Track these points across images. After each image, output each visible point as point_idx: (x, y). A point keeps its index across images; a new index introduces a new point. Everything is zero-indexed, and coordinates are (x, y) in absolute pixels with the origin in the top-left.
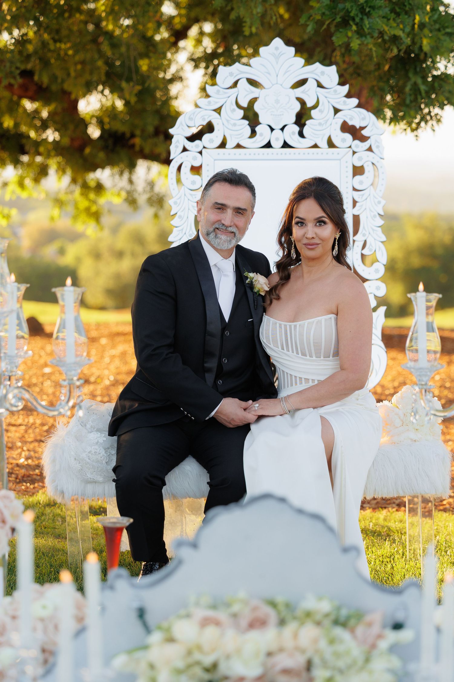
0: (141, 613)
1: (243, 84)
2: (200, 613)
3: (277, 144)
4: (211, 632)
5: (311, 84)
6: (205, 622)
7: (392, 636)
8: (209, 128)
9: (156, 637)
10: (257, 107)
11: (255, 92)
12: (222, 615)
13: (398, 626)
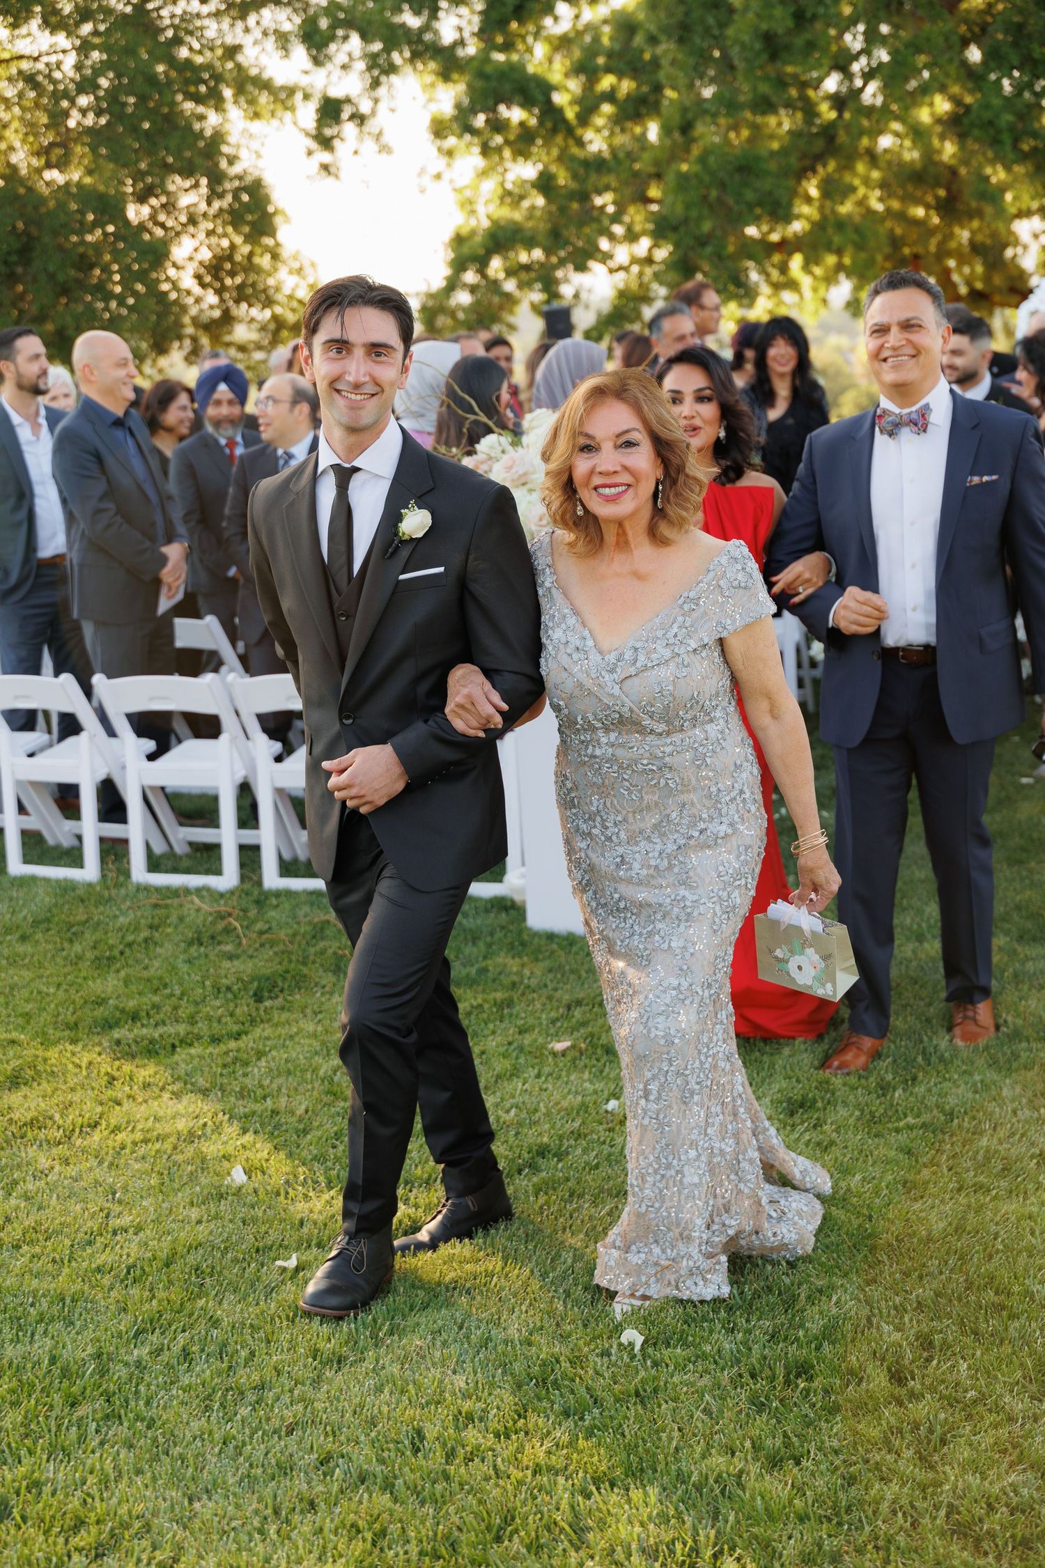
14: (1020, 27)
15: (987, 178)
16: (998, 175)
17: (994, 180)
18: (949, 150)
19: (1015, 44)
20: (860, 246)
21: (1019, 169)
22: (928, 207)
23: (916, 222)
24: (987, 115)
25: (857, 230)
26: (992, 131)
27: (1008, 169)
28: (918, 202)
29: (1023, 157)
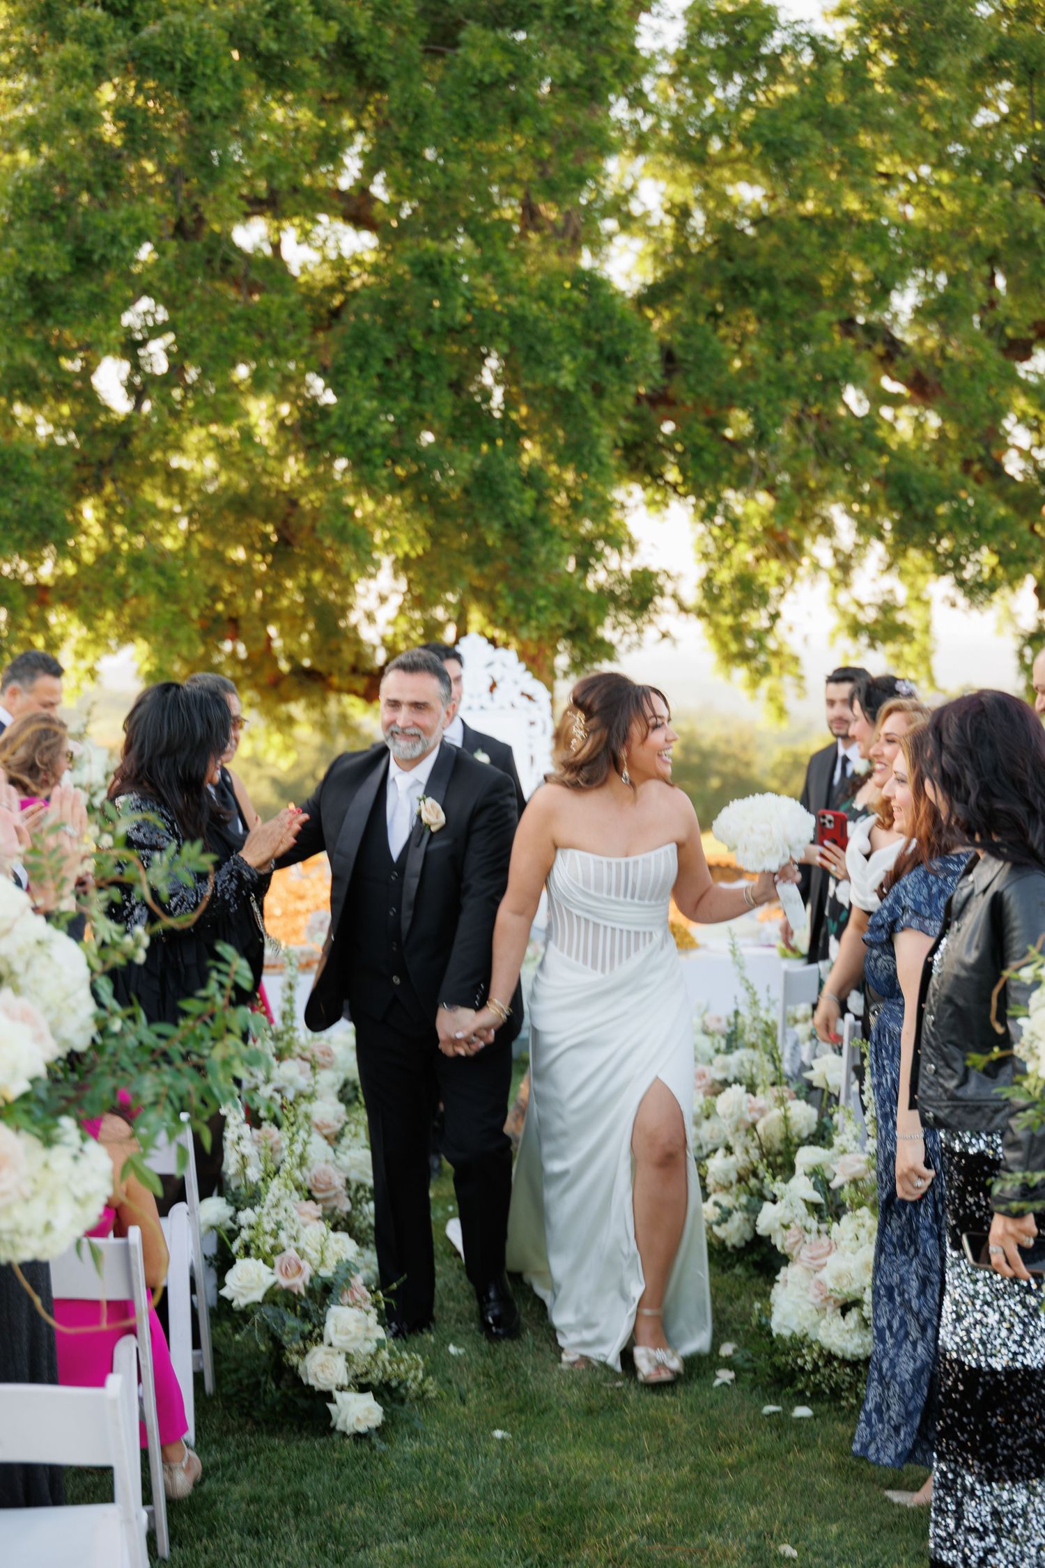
14: (393, 307)
15: (349, 511)
16: (364, 507)
17: (358, 514)
18: (293, 469)
19: (389, 329)
20: (168, 595)
21: (391, 500)
22: (251, 549)
23: (235, 568)
24: (357, 422)
25: (161, 571)
26: (361, 445)
27: (379, 501)
28: (238, 540)
29: (398, 486)
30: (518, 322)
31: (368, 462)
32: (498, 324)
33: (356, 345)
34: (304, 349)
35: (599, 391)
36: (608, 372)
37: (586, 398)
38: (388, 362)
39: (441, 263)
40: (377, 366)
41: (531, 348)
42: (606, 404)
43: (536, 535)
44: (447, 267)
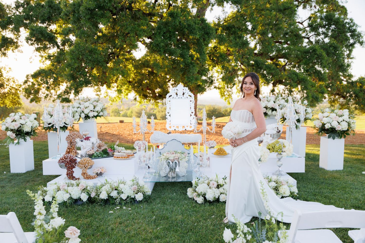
0: (160, 153)
1: (176, 90)
2: (166, 153)
3: (180, 98)
4: (168, 154)
5: (184, 90)
6: (167, 153)
7: (188, 155)
8: (171, 96)
9: (162, 155)
10: (177, 93)
11: (177, 91)
12: (169, 153)
13: (189, 154)
30: (189, 25)
31: (160, 51)
32: (185, 26)
33: (159, 29)
34: (149, 31)
35: (204, 40)
36: (206, 36)
37: (202, 41)
38: (164, 33)
39: (174, 13)
40: (162, 33)
41: (192, 30)
42: (205, 42)
43: (191, 66)
44: (175, 14)
